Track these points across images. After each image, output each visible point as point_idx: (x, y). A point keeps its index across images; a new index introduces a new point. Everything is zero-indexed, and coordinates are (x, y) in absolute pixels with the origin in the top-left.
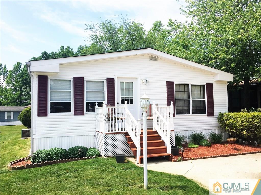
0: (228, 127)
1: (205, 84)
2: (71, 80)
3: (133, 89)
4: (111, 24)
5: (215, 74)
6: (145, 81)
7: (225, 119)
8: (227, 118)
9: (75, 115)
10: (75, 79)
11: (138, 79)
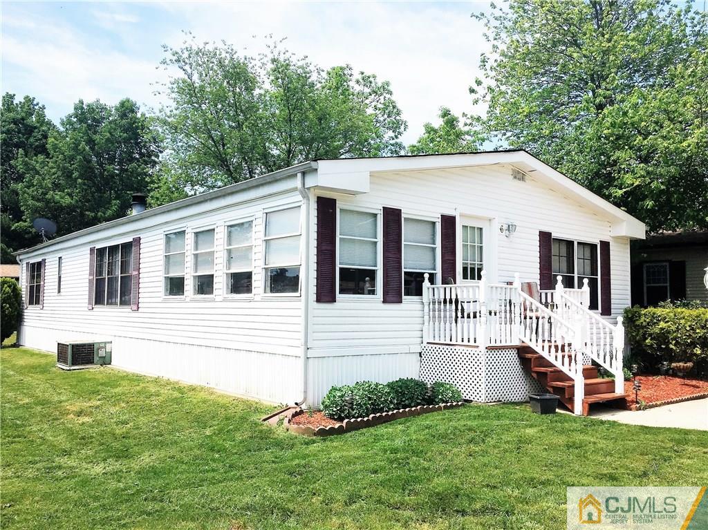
0: (651, 340)
1: (596, 241)
2: (376, 214)
3: (484, 245)
4: (235, 56)
5: (613, 221)
6: (505, 227)
7: (645, 321)
8: (651, 320)
9: (384, 302)
10: (387, 211)
11: (493, 222)
